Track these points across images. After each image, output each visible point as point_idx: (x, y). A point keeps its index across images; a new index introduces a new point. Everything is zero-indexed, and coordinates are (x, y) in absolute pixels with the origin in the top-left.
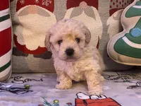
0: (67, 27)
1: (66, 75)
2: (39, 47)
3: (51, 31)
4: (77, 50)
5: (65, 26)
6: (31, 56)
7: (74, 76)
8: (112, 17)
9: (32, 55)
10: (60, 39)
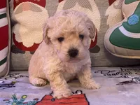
9: (29, 52)
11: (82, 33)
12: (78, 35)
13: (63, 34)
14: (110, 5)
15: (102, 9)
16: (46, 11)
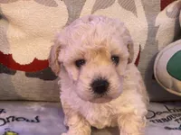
0: (95, 33)
1: (81, 117)
2: (36, 60)
3: (62, 40)
4: (114, 82)
5: (91, 32)
6: (20, 74)
7: (97, 122)
8: (164, 11)
9: (23, 73)
10: (80, 57)
11: (117, 53)
12: (109, 56)
13: (83, 54)
14: (162, 10)
15: (150, 14)
16: (65, 7)
